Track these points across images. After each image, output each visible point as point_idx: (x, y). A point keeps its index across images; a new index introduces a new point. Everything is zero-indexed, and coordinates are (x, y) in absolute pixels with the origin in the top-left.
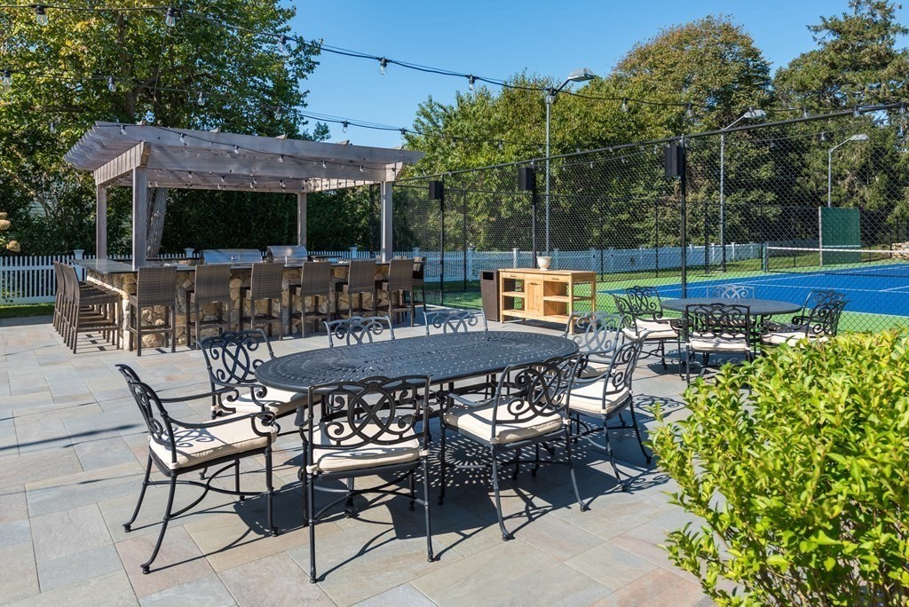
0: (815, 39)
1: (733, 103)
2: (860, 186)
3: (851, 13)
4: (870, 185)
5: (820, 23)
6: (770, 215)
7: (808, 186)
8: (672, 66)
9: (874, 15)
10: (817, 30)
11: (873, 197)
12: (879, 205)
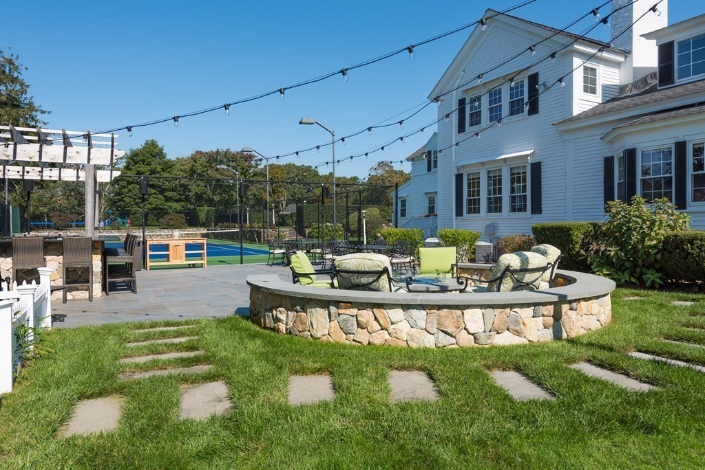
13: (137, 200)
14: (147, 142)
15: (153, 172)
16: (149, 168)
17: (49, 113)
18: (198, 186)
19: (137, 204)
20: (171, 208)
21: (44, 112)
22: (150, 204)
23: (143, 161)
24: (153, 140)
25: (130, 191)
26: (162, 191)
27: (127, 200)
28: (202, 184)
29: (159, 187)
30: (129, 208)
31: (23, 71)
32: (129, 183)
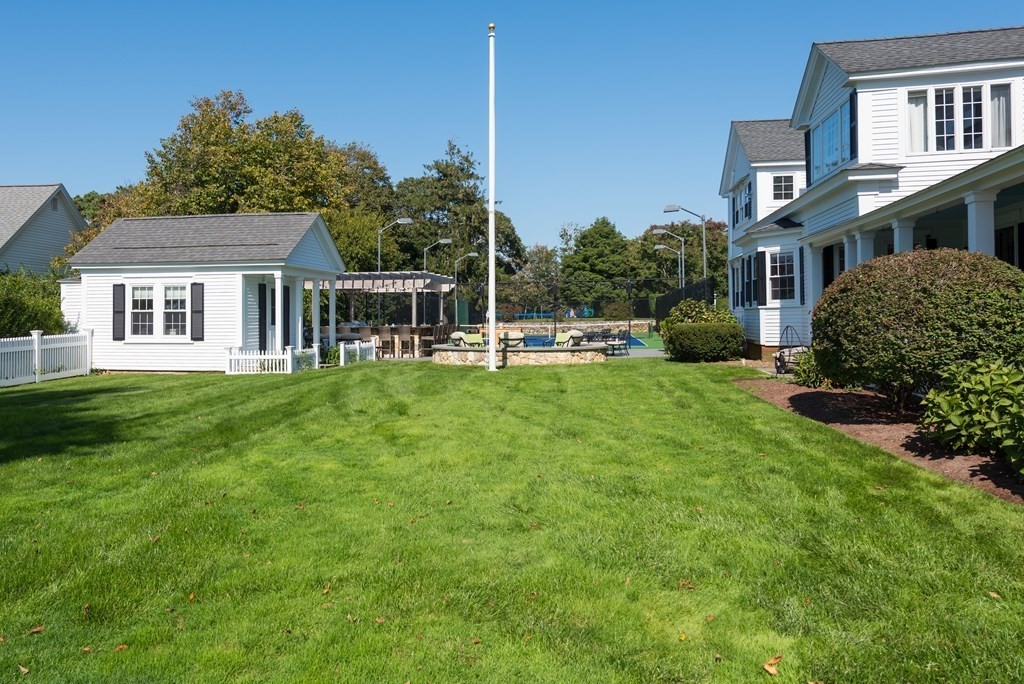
3: (448, 159)
5: (432, 164)
9: (462, 164)
10: (430, 168)
14: (598, 220)
15: (600, 255)
16: (596, 250)
18: (649, 268)
19: (583, 293)
20: (619, 296)
22: (596, 292)
23: (592, 243)
24: (604, 218)
26: (610, 276)
27: (573, 288)
28: (654, 265)
29: (606, 272)
31: (476, 165)
32: (576, 269)
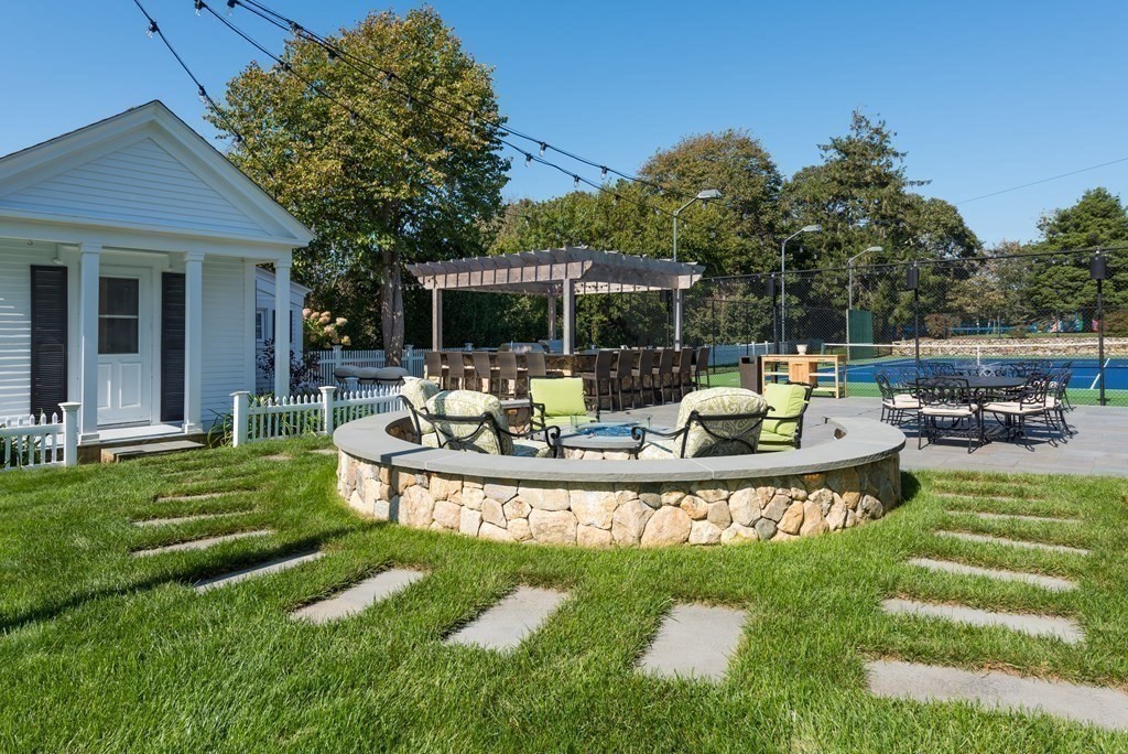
0: (823, 157)
1: (761, 214)
2: (864, 291)
3: (853, 134)
4: (874, 289)
5: (829, 143)
6: (795, 318)
7: (820, 290)
8: (701, 175)
9: (872, 138)
10: (826, 149)
11: (877, 301)
12: (882, 307)
13: (1061, 292)
14: (1088, 193)
15: (1092, 242)
16: (1084, 235)
17: (929, 182)
19: (1062, 298)
21: (923, 183)
23: (1077, 226)
24: (1099, 189)
25: (1050, 276)
30: (1049, 305)
31: (891, 137)
